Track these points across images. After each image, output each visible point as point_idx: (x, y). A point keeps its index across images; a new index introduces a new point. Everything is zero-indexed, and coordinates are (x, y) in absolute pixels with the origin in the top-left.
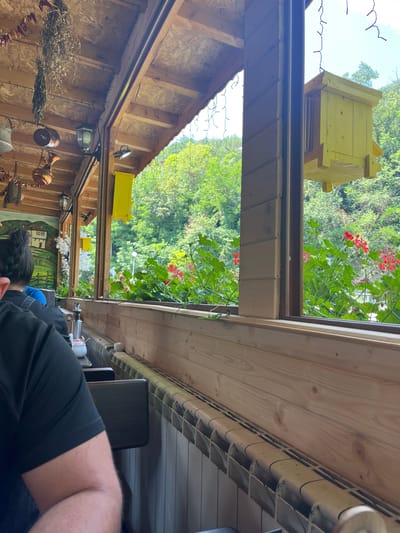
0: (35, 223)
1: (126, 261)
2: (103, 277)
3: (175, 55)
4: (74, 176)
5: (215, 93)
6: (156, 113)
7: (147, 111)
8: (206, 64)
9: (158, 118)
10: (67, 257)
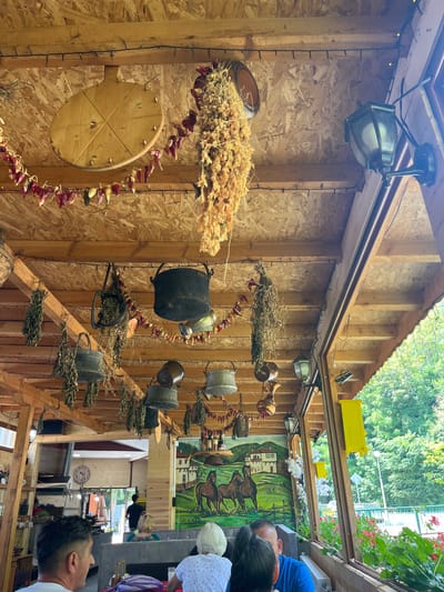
0: (264, 444)
1: (368, 463)
2: (350, 531)
3: (379, 280)
4: (296, 395)
5: (434, 304)
6: (370, 328)
7: (360, 329)
8: (414, 279)
9: (374, 333)
10: (301, 482)
